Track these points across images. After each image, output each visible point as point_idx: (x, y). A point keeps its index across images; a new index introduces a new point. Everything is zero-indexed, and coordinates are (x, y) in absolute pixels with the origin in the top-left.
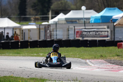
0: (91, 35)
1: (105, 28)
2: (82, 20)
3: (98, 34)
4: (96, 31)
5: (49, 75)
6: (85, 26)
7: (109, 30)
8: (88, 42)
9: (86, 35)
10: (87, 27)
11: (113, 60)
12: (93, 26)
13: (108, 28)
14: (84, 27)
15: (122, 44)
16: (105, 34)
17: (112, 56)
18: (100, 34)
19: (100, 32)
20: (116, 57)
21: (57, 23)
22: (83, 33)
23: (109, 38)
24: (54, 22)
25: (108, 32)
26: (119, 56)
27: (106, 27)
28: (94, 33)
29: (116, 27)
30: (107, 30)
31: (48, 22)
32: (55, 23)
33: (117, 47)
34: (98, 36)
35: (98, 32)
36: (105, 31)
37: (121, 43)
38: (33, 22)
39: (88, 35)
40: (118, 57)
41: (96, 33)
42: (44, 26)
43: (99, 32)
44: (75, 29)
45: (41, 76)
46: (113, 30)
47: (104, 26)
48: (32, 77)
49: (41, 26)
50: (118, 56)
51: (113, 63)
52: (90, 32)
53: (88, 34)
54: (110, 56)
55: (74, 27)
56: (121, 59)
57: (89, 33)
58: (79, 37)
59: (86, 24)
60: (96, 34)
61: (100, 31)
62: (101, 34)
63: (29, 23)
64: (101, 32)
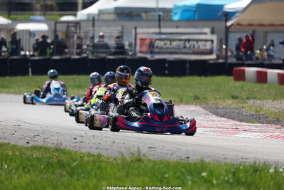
0: (173, 48)
1: (206, 34)
2: (153, 13)
3: (190, 47)
4: (185, 40)
5: (76, 141)
6: (160, 27)
7: (214, 37)
8: (167, 65)
9: (162, 48)
10: (163, 30)
11: (223, 108)
12: (177, 27)
13: (213, 32)
14: (157, 30)
15: (244, 71)
16: (205, 46)
17: (220, 98)
18: (194, 46)
19: (195, 43)
20: (230, 102)
21: (96, 18)
22: (156, 44)
23: (213, 57)
24: (88, 15)
25: (212, 41)
26: (236, 98)
27: (207, 30)
28: (181, 43)
29: (230, 30)
30: (209, 37)
31: (75, 15)
32: (91, 18)
33: (231, 78)
34: (191, 51)
35: (189, 40)
36: (206, 41)
37: (243, 68)
38: (40, 15)
39: (168, 48)
40: (235, 100)
41: (185, 44)
42: (66, 25)
43: (192, 43)
44: (136, 34)
45: (56, 142)
46: (223, 37)
47: (204, 27)
48: (37, 144)
49: (58, 25)
50: (233, 98)
51: (222, 114)
52: (171, 41)
53: (168, 45)
54: (216, 99)
55: (136, 28)
56: (241, 105)
57: (171, 44)
58: (146, 53)
59: (162, 23)
60: (185, 47)
61: (194, 40)
62: (196, 46)
63: (32, 17)
64: (197, 41)
